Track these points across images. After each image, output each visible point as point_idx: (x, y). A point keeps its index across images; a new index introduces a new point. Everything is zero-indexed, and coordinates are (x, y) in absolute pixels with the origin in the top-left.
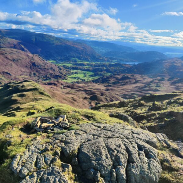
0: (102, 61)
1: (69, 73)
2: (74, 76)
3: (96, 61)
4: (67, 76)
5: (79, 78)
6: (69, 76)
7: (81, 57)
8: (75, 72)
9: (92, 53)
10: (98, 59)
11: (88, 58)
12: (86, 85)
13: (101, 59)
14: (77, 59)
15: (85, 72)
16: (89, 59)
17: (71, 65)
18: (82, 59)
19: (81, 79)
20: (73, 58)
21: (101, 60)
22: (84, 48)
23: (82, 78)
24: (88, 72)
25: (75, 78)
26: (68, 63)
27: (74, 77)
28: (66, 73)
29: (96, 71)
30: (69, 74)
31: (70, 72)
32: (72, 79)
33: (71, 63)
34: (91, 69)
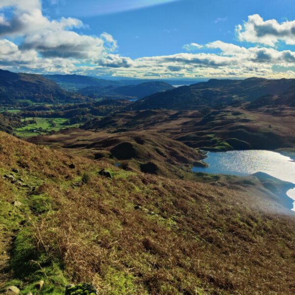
0: (76, 101)
1: (17, 122)
2: (29, 127)
3: (66, 101)
4: (13, 128)
5: (40, 130)
6: (18, 129)
7: (37, 98)
8: (30, 121)
9: (56, 90)
10: (68, 98)
11: (49, 99)
12: (68, 136)
13: (75, 97)
14: (29, 101)
15: (50, 119)
16: (52, 100)
17: (19, 111)
18: (39, 99)
19: (45, 131)
20: (21, 101)
21: (74, 99)
22: (39, 82)
23: (47, 129)
24: (57, 119)
25: (32, 131)
26: (12, 109)
27: (29, 129)
28: (9, 124)
29: (71, 115)
30: (17, 125)
31: (19, 121)
32: (25, 134)
33: (18, 109)
34: (61, 113)
